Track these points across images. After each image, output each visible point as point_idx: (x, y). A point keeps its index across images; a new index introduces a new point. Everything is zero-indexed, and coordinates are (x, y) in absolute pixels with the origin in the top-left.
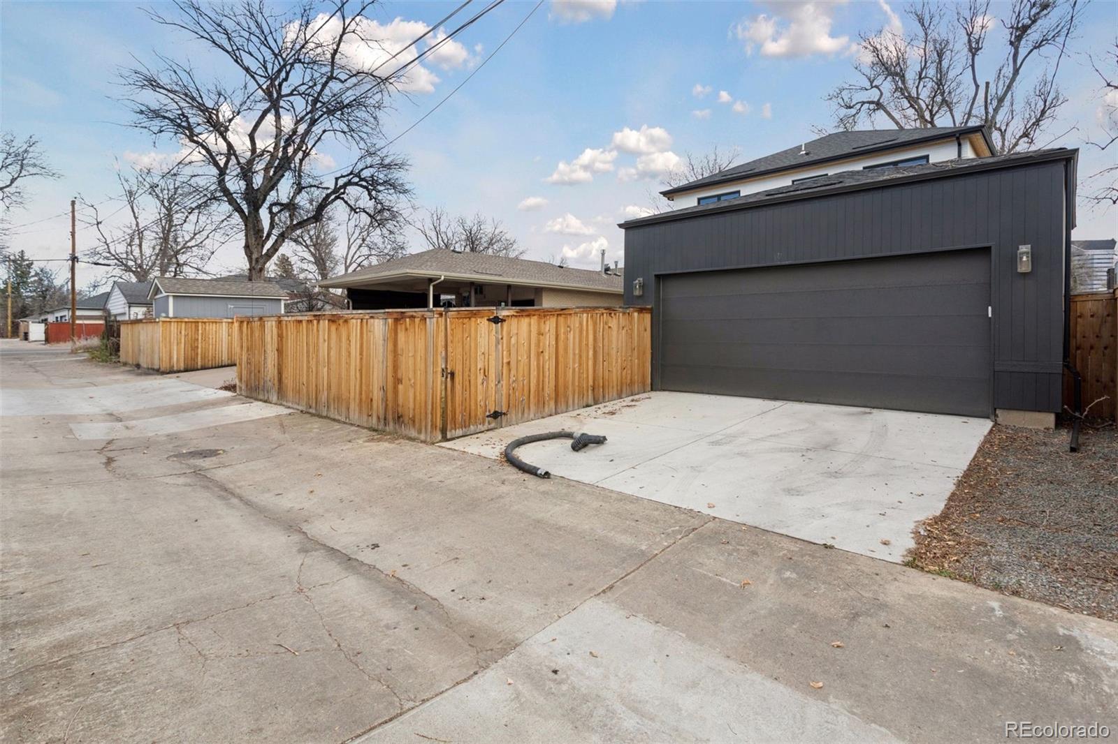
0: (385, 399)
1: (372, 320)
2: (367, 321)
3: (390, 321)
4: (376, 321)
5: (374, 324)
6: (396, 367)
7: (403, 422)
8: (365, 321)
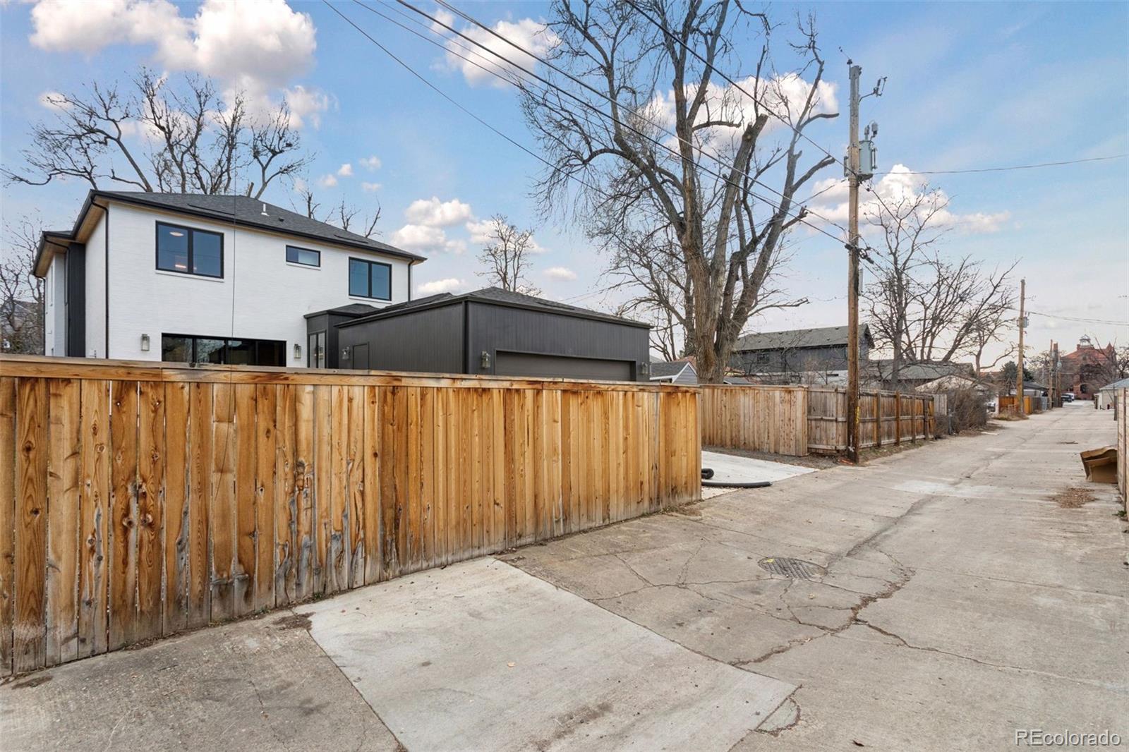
0: (657, 477)
1: (640, 394)
2: (633, 395)
3: (662, 394)
4: (646, 394)
5: (643, 398)
6: (668, 442)
7: (676, 492)
8: (630, 394)
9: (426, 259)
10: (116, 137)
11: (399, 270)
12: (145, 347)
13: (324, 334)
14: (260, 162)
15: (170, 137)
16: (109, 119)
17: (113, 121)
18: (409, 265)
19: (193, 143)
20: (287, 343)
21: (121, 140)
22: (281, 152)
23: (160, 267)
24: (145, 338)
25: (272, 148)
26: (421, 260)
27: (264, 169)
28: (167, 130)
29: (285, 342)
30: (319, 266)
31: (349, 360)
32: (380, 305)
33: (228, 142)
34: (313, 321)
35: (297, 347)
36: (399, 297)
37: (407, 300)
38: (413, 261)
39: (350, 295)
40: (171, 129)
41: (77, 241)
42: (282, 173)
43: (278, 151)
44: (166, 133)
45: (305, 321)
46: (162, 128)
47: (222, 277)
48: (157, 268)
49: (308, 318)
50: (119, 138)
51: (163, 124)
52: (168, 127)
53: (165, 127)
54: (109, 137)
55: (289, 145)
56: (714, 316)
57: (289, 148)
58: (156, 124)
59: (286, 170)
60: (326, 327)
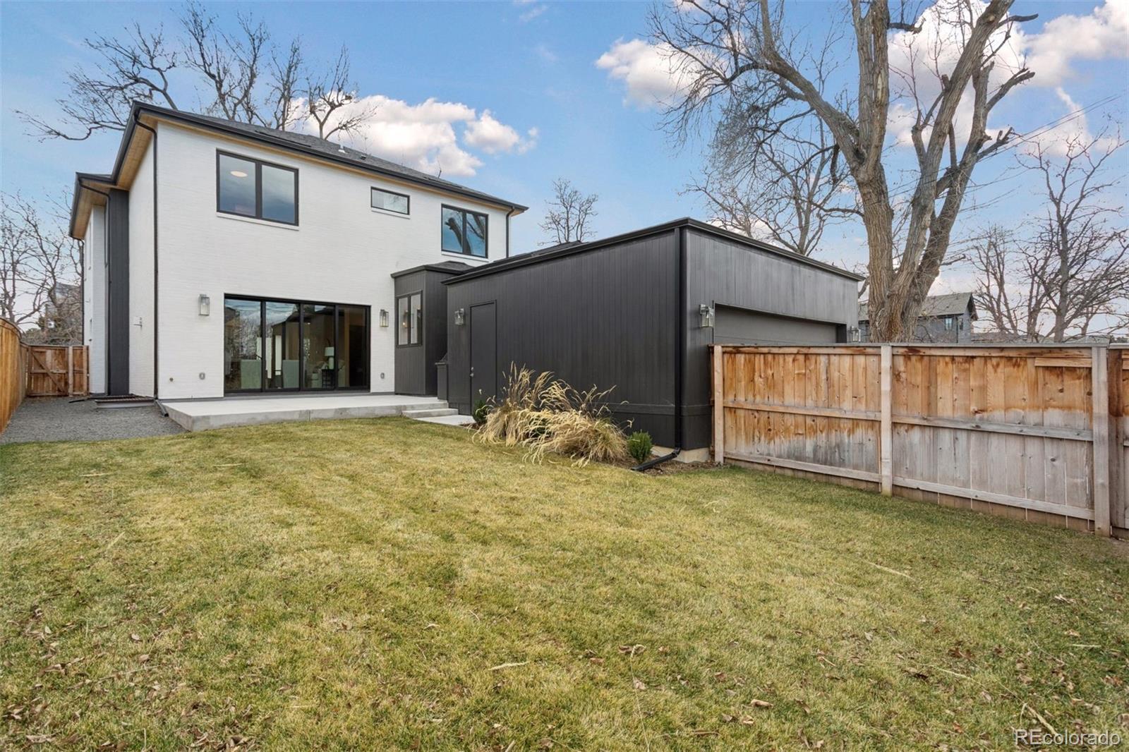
9: (527, 208)
10: (162, 89)
11: (496, 222)
12: (203, 312)
13: (419, 296)
14: (317, 118)
15: (221, 86)
16: (154, 68)
17: (158, 69)
18: (508, 216)
19: (246, 94)
20: (372, 309)
21: (168, 92)
22: (340, 105)
23: (221, 209)
24: (203, 298)
25: (331, 101)
26: (522, 209)
27: (322, 125)
28: (217, 79)
29: (369, 307)
30: (408, 214)
31: (464, 325)
32: (474, 262)
33: (283, 95)
34: (403, 280)
35: (384, 313)
36: (496, 254)
37: (505, 257)
38: (513, 211)
39: (442, 250)
40: (222, 78)
41: (117, 187)
42: (341, 128)
43: (337, 104)
44: (216, 82)
45: (392, 281)
46: (213, 76)
47: (297, 224)
48: (218, 210)
49: (396, 277)
50: (165, 89)
51: (214, 72)
52: (219, 77)
53: (217, 75)
54: (154, 88)
55: (349, 98)
56: (913, 268)
57: (348, 101)
58: (206, 71)
59: (345, 126)
60: (422, 286)
